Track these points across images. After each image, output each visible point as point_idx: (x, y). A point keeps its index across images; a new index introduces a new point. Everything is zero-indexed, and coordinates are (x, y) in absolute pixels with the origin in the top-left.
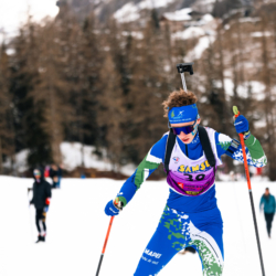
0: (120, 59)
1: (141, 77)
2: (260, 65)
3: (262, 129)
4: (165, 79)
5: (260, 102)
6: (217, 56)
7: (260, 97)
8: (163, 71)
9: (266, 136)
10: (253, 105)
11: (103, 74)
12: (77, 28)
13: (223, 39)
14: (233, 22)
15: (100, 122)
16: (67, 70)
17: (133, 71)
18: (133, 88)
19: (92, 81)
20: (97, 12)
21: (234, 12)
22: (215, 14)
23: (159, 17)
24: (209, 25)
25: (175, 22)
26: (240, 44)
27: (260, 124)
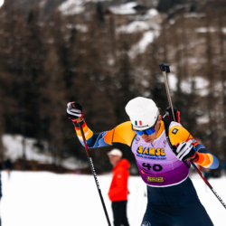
0: (64, 52)
1: (84, 70)
2: (203, 61)
3: (204, 125)
4: (108, 72)
5: (203, 98)
6: (161, 50)
7: (204, 93)
8: (107, 64)
9: (208, 133)
10: (196, 101)
11: (47, 67)
12: (22, 20)
13: (167, 34)
14: (178, 17)
15: (42, 114)
16: (10, 62)
17: (76, 64)
18: (77, 81)
19: (35, 73)
20: (42, 4)
21: (179, 7)
22: (160, 9)
23: (104, 10)
24: (154, 19)
25: (120, 16)
26: (185, 40)
27: (203, 120)
